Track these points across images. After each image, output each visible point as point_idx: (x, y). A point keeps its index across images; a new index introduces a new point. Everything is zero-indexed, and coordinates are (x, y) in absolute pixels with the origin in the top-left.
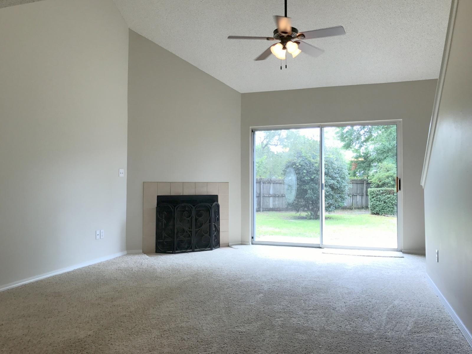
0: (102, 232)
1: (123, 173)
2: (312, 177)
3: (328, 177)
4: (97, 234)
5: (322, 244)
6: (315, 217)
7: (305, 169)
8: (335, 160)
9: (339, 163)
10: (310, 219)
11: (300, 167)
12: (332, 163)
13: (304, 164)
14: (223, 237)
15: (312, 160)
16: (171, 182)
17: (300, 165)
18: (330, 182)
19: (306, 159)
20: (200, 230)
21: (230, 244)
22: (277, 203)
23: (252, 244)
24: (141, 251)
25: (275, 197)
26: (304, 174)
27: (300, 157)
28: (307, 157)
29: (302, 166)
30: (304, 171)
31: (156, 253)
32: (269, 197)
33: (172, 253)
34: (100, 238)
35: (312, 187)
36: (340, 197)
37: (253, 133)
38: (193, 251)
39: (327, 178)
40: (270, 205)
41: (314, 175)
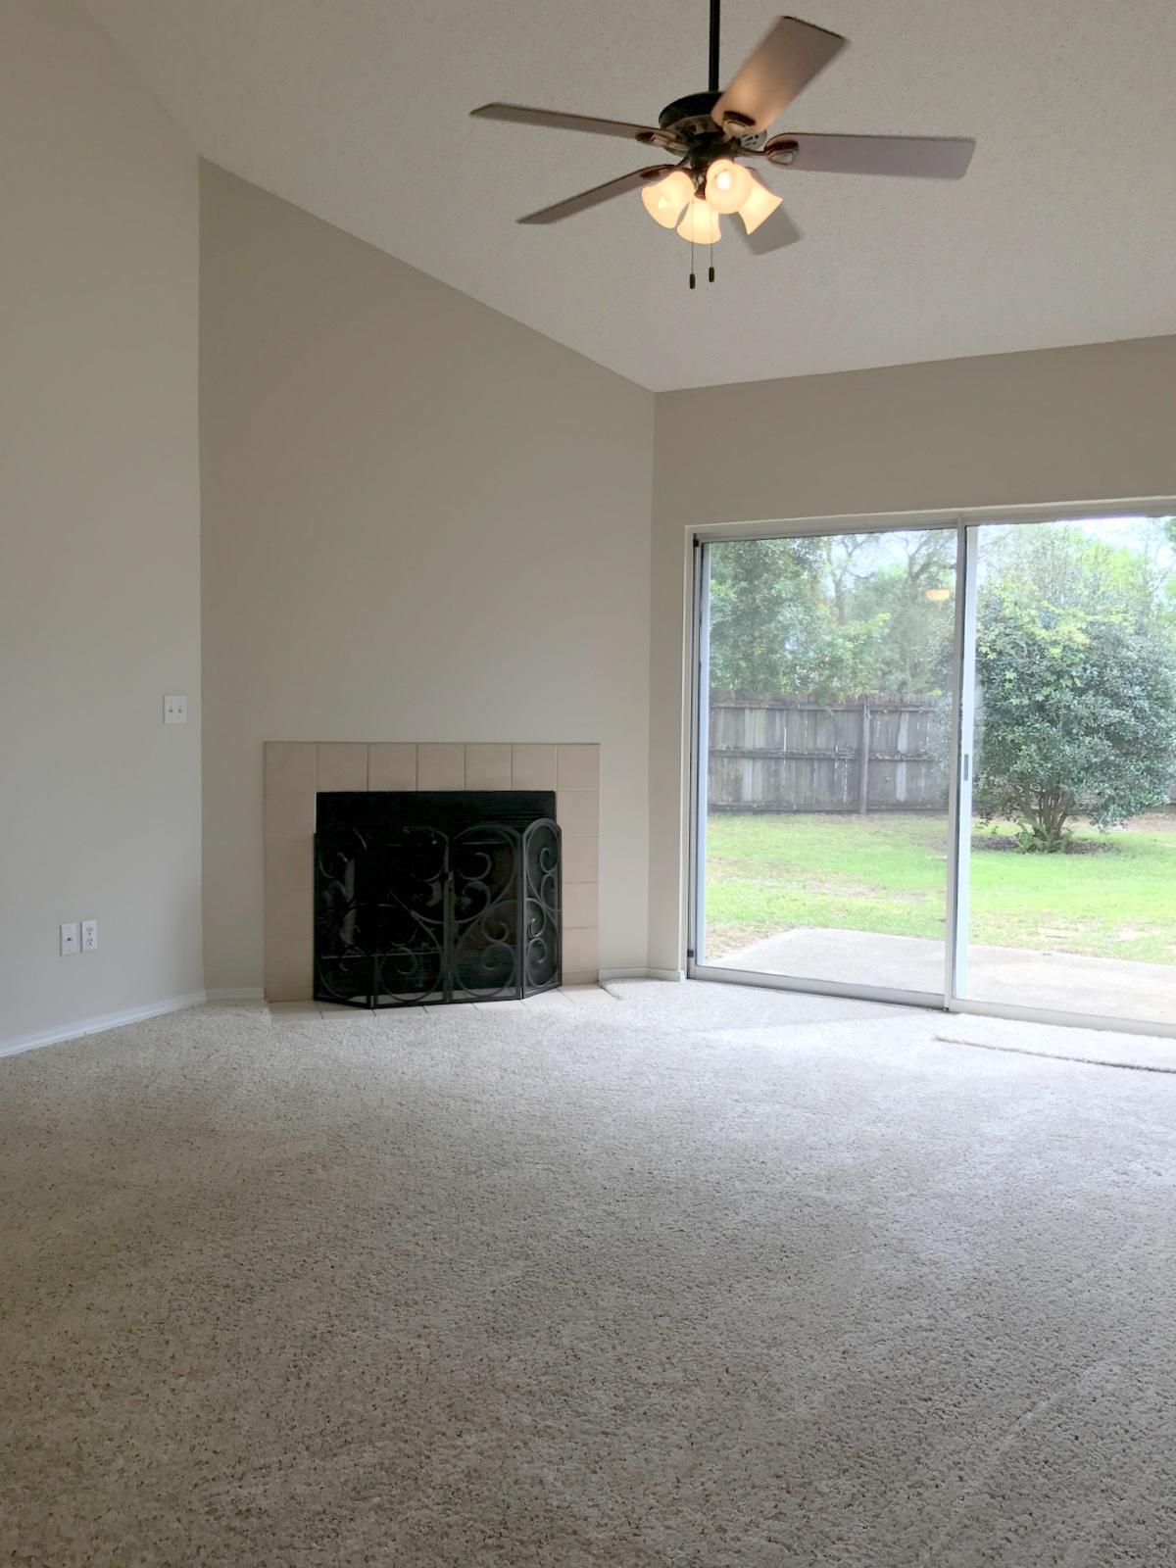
0: (90, 930)
1: (183, 711)
2: (1039, 698)
3: (1100, 698)
4: (65, 938)
5: (953, 997)
6: (1047, 843)
7: (1012, 667)
8: (1130, 630)
9: (1149, 645)
10: (1032, 849)
11: (994, 659)
12: (1119, 643)
13: (1009, 647)
14: (573, 949)
15: (1042, 634)
16: (369, 744)
17: (994, 650)
18: (1106, 716)
19: (1020, 628)
20: (476, 922)
21: (603, 974)
22: (922, 783)
23: (688, 977)
24: (259, 992)
25: (915, 761)
26: (1008, 685)
27: (996, 620)
28: (1020, 623)
29: (1000, 653)
30: (1007, 673)
31: (313, 1004)
32: (897, 761)
33: (366, 1006)
34: (82, 951)
35: (1037, 735)
36: (1149, 770)
37: (698, 549)
38: (448, 1000)
39: (1096, 701)
40: (898, 791)
41: (1046, 691)
